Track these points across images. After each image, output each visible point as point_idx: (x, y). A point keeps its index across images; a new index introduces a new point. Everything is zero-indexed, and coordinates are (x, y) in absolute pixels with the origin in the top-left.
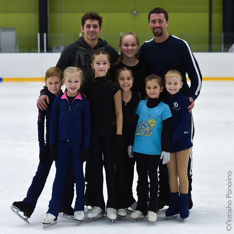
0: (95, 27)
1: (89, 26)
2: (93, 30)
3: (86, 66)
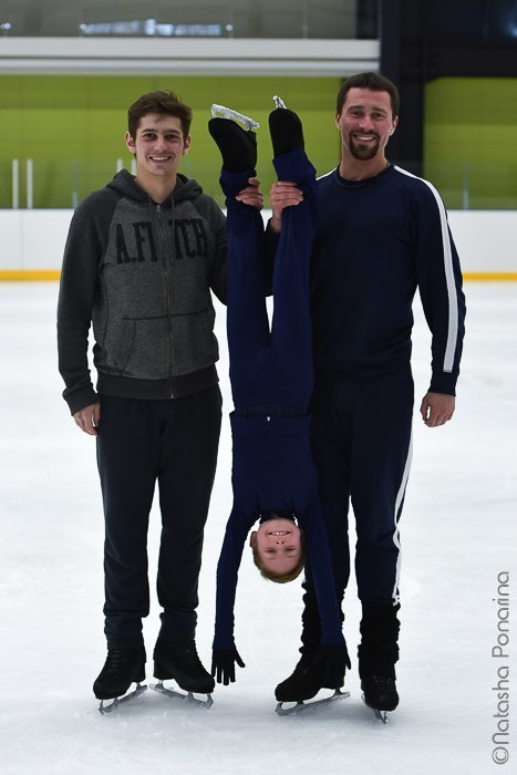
0: (170, 136)
1: (151, 135)
2: (164, 148)
3: (141, 258)
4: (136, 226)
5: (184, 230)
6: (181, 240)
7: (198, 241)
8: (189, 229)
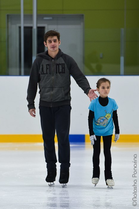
0: (55, 41)
1: (50, 42)
2: (54, 44)
3: (47, 73)
4: (47, 65)
5: (59, 66)
6: (58, 69)
7: (62, 69)
8: (60, 66)
